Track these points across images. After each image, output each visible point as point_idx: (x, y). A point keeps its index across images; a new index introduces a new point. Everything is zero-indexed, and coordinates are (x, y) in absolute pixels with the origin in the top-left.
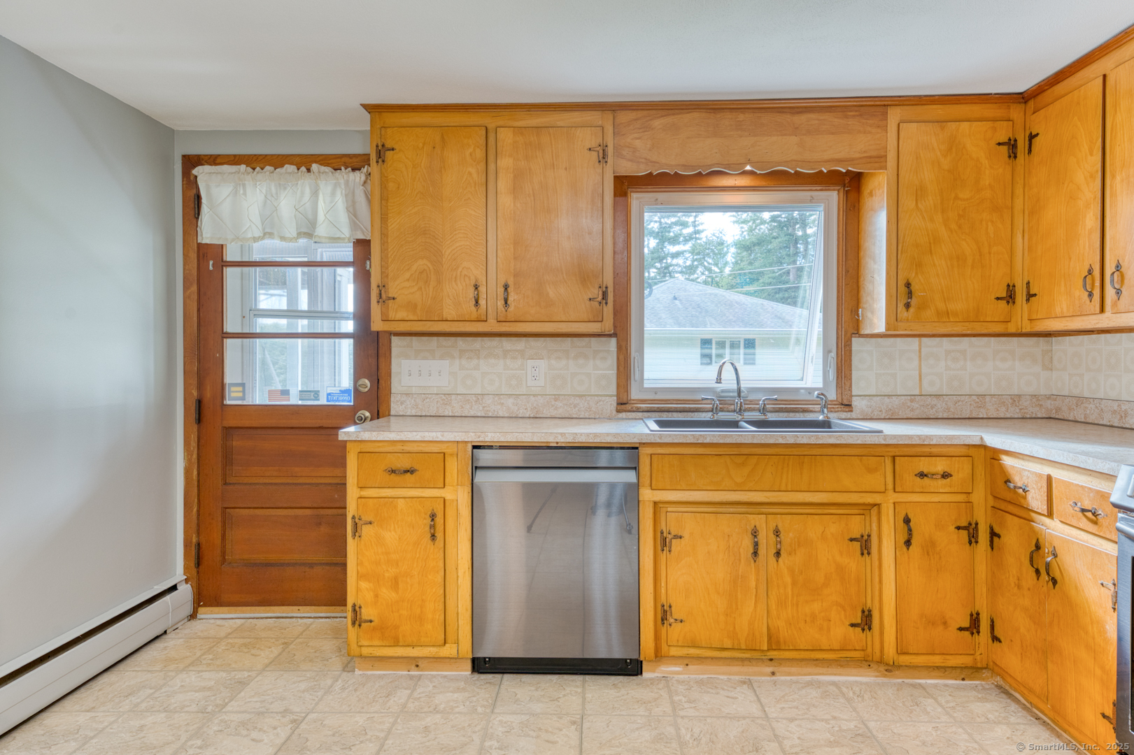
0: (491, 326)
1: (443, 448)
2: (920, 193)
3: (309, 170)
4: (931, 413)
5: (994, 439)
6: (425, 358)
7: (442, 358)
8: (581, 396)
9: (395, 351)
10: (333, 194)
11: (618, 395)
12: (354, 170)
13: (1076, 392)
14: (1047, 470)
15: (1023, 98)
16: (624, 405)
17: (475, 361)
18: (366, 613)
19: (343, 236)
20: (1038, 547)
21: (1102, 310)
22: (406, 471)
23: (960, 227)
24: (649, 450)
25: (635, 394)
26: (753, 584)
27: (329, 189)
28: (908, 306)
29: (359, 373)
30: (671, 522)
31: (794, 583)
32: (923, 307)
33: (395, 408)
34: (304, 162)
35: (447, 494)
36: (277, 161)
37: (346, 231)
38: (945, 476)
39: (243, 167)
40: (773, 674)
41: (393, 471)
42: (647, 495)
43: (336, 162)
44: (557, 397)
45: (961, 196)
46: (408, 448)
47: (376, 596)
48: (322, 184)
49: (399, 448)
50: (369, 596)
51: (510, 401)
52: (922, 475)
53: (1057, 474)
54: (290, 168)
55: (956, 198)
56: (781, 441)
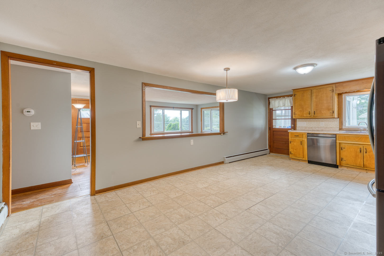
0: (312, 117)
1: (303, 133)
3: (284, 98)
6: (302, 122)
7: (305, 122)
8: (331, 128)
9: (297, 121)
10: (288, 100)
11: (339, 128)
12: (291, 97)
16: (341, 129)
17: (311, 122)
18: (292, 153)
19: (289, 105)
22: (297, 136)
24: (338, 135)
25: (344, 127)
26: (360, 156)
27: (287, 100)
29: (292, 124)
30: (342, 146)
31: (370, 157)
33: (297, 129)
34: (284, 97)
35: (303, 139)
36: (280, 97)
37: (290, 105)
39: (275, 98)
40: (367, 172)
41: (295, 136)
42: (338, 141)
43: (288, 96)
44: (326, 128)
46: (297, 133)
47: (293, 151)
48: (286, 99)
49: (296, 133)
50: (292, 151)
51: (317, 128)
54: (282, 98)
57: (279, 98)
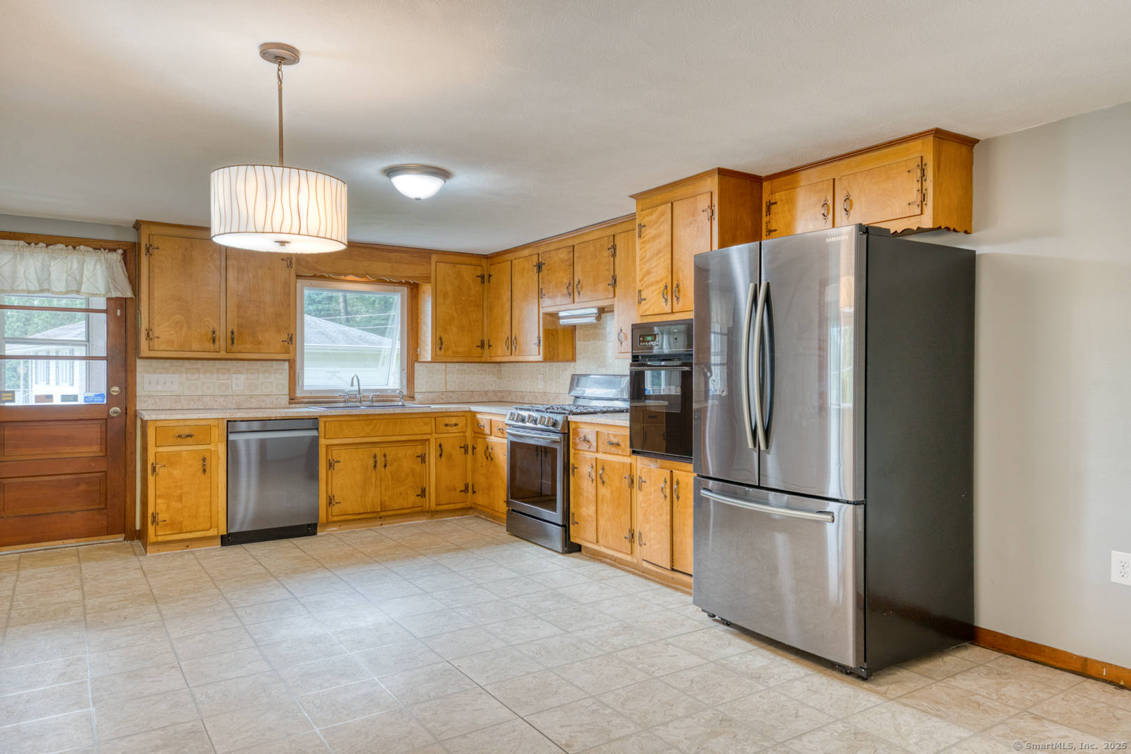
0: (223, 354)
1: (210, 422)
2: (445, 296)
3: (74, 248)
4: (451, 400)
5: (474, 408)
6: (162, 373)
7: (173, 373)
8: (267, 395)
9: (139, 369)
10: (95, 265)
11: (289, 394)
13: (509, 389)
14: (489, 417)
15: (487, 257)
16: (293, 400)
17: (197, 375)
18: (161, 517)
19: (99, 293)
20: (487, 448)
21: (511, 355)
22: (188, 436)
23: (462, 313)
24: (324, 419)
25: (299, 394)
26: (374, 481)
27: (93, 262)
28: (441, 349)
29: (110, 383)
30: (336, 454)
31: (392, 479)
32: (447, 349)
33: (140, 405)
34: (73, 243)
35: (211, 447)
36: (50, 241)
37: (103, 291)
38: (456, 425)
39: (22, 243)
40: (381, 525)
41: (180, 436)
42: (323, 442)
43: (98, 246)
44: (251, 397)
45: (462, 299)
46: (188, 423)
47: (168, 506)
48: (88, 259)
49: (181, 423)
50: (163, 507)
51: (221, 400)
52: (447, 425)
53: (494, 418)
54: (61, 246)
55: (461, 299)
56: (388, 412)
57: (41, 244)
